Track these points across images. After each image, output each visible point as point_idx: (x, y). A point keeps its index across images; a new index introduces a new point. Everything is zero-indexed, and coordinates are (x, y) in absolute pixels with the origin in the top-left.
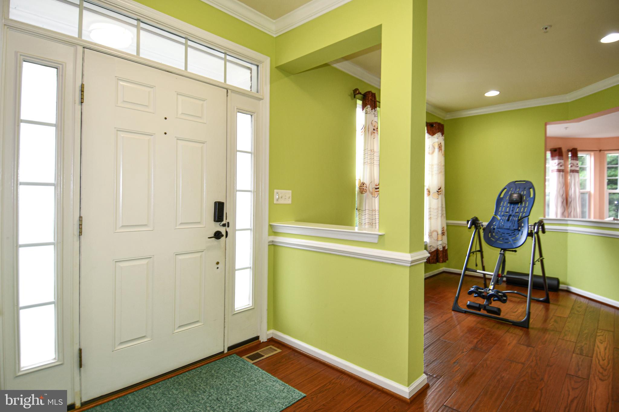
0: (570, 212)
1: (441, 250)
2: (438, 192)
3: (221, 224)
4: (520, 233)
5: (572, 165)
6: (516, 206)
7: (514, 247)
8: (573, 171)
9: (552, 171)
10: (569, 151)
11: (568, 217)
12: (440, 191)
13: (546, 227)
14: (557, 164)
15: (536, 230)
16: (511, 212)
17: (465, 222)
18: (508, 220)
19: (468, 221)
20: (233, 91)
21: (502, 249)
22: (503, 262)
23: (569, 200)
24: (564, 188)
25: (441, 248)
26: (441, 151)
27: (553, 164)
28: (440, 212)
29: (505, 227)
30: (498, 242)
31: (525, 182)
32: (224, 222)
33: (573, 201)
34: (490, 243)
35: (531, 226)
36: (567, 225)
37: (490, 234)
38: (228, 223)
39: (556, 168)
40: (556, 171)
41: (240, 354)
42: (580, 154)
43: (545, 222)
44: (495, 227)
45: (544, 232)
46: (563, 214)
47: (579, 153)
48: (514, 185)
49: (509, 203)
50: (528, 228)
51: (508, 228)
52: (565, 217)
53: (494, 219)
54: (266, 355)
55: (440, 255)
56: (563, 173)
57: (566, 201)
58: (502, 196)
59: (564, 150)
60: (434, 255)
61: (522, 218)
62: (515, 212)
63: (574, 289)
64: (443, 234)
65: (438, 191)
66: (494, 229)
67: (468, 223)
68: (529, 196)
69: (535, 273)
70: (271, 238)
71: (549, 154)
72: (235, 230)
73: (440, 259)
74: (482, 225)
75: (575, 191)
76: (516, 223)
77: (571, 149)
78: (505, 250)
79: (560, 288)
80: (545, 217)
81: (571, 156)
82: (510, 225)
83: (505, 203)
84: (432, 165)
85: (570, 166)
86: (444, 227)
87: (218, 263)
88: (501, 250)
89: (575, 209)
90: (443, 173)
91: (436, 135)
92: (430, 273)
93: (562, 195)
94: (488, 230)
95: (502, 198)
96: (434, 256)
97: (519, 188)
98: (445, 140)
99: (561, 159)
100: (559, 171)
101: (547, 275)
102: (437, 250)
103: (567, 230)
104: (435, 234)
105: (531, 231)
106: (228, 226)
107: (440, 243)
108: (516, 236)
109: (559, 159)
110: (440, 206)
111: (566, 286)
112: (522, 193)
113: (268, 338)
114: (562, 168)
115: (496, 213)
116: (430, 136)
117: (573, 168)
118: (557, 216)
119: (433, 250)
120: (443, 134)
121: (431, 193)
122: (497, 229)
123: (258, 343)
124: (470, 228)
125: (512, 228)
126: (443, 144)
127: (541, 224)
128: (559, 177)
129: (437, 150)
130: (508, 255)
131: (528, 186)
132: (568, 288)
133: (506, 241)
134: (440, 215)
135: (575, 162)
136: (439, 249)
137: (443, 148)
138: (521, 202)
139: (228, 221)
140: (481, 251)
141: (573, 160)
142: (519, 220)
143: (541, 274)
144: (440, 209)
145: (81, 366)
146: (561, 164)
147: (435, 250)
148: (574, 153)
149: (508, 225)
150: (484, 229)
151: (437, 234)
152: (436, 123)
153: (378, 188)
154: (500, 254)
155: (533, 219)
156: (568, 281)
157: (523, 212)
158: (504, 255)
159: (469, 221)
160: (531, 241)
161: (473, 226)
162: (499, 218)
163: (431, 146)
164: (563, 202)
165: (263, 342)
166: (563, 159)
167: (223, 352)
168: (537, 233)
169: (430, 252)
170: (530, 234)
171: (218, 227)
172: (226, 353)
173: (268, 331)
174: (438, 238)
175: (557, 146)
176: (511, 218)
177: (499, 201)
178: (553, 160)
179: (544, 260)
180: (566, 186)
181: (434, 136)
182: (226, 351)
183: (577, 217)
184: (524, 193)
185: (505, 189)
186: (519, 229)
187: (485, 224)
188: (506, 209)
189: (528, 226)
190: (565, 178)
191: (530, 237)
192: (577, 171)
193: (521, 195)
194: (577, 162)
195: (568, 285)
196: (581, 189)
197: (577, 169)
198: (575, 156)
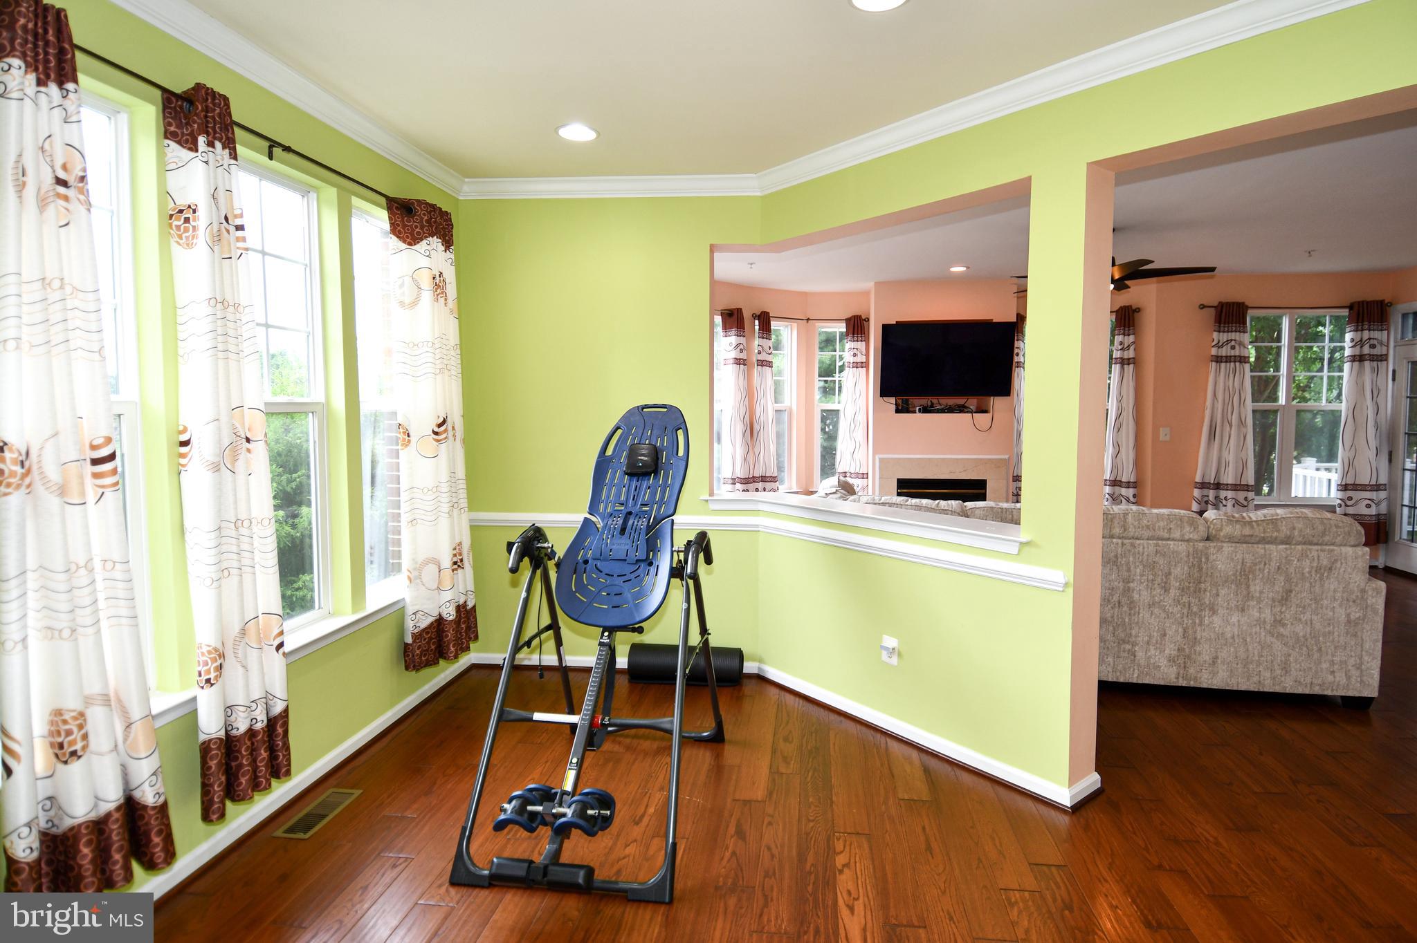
1: (451, 618)
2: (436, 433)
4: (653, 569)
5: (760, 348)
6: (645, 485)
7: (638, 619)
8: (762, 364)
9: (725, 362)
10: (755, 317)
12: (446, 430)
14: (733, 345)
15: (689, 568)
16: (631, 504)
18: (623, 530)
19: (510, 548)
21: (605, 629)
23: (756, 427)
24: (747, 400)
25: (450, 613)
26: (442, 300)
27: (726, 344)
28: (445, 498)
29: (614, 555)
30: (595, 604)
31: (665, 410)
33: (762, 431)
35: (678, 552)
36: (756, 512)
37: (574, 576)
39: (733, 354)
40: (732, 361)
42: (774, 325)
44: (591, 553)
45: (708, 558)
47: (771, 322)
49: (626, 474)
50: (672, 558)
51: (622, 556)
53: (587, 527)
55: (450, 634)
56: (745, 368)
57: (751, 431)
58: (609, 452)
59: (747, 315)
60: (431, 638)
61: (657, 522)
62: (640, 502)
63: (774, 674)
64: (457, 564)
65: (436, 430)
66: (586, 562)
67: (509, 554)
68: (675, 452)
71: (718, 319)
73: (449, 649)
74: (554, 553)
75: (766, 409)
76: (643, 538)
77: (758, 314)
78: (613, 631)
79: (745, 671)
81: (760, 330)
82: (627, 547)
83: (616, 475)
85: (756, 352)
86: (460, 544)
88: (603, 633)
90: (456, 370)
91: (423, 246)
92: (426, 687)
94: (573, 563)
95: (611, 457)
96: (428, 643)
97: (652, 431)
98: (457, 264)
99: (740, 336)
100: (738, 362)
102: (440, 620)
103: (757, 526)
104: (430, 572)
105: (680, 561)
107: (448, 596)
108: (642, 580)
109: (736, 336)
110: (444, 477)
111: (756, 665)
112: (659, 445)
114: (743, 356)
115: (593, 508)
116: (404, 246)
117: (763, 357)
119: (424, 623)
120: (448, 243)
121: (413, 439)
122: (595, 562)
124: (516, 566)
125: (634, 556)
126: (450, 274)
127: (702, 543)
128: (738, 376)
129: (427, 296)
131: (672, 420)
132: (759, 669)
133: (616, 600)
134: (445, 508)
135: (767, 343)
136: (445, 616)
137: (451, 290)
138: (656, 472)
140: (554, 626)
141: (763, 338)
142: (649, 528)
144: (445, 488)
146: (741, 347)
147: (432, 624)
148: (764, 320)
149: (623, 547)
150: (558, 565)
151: (438, 570)
153: (112, 457)
154: (601, 644)
156: (762, 651)
157: (661, 502)
159: (514, 544)
160: (679, 594)
161: (526, 560)
162: (598, 525)
163: (407, 281)
164: (744, 434)
166: (744, 336)
168: (693, 575)
169: (416, 631)
170: (676, 574)
174: (440, 582)
175: (733, 305)
176: (631, 522)
177: (602, 465)
178: (725, 336)
180: (750, 396)
181: (417, 247)
184: (662, 441)
185: (617, 428)
186: (649, 560)
187: (560, 552)
188: (619, 494)
189: (672, 552)
190: (749, 377)
191: (678, 580)
192: (769, 364)
193: (655, 447)
194: (770, 343)
195: (761, 661)
196: (776, 402)
197: (769, 358)
198: (766, 329)
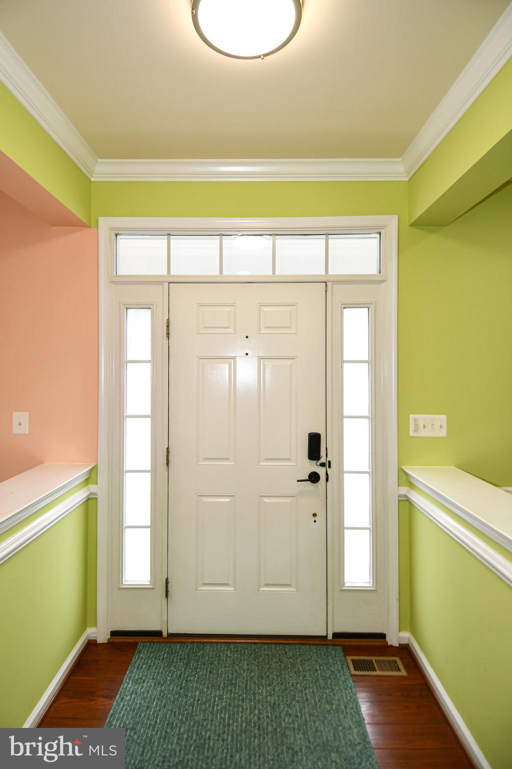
3: (318, 464)
20: (335, 282)
32: (323, 460)
38: (329, 462)
41: (347, 650)
54: (379, 670)
70: (403, 490)
72: (341, 472)
87: (315, 515)
106: (330, 467)
113: (402, 643)
123: (382, 644)
139: (328, 459)
145: (167, 596)
165: (391, 646)
167: (326, 637)
171: (313, 467)
172: (330, 640)
173: (399, 631)
182: (330, 637)
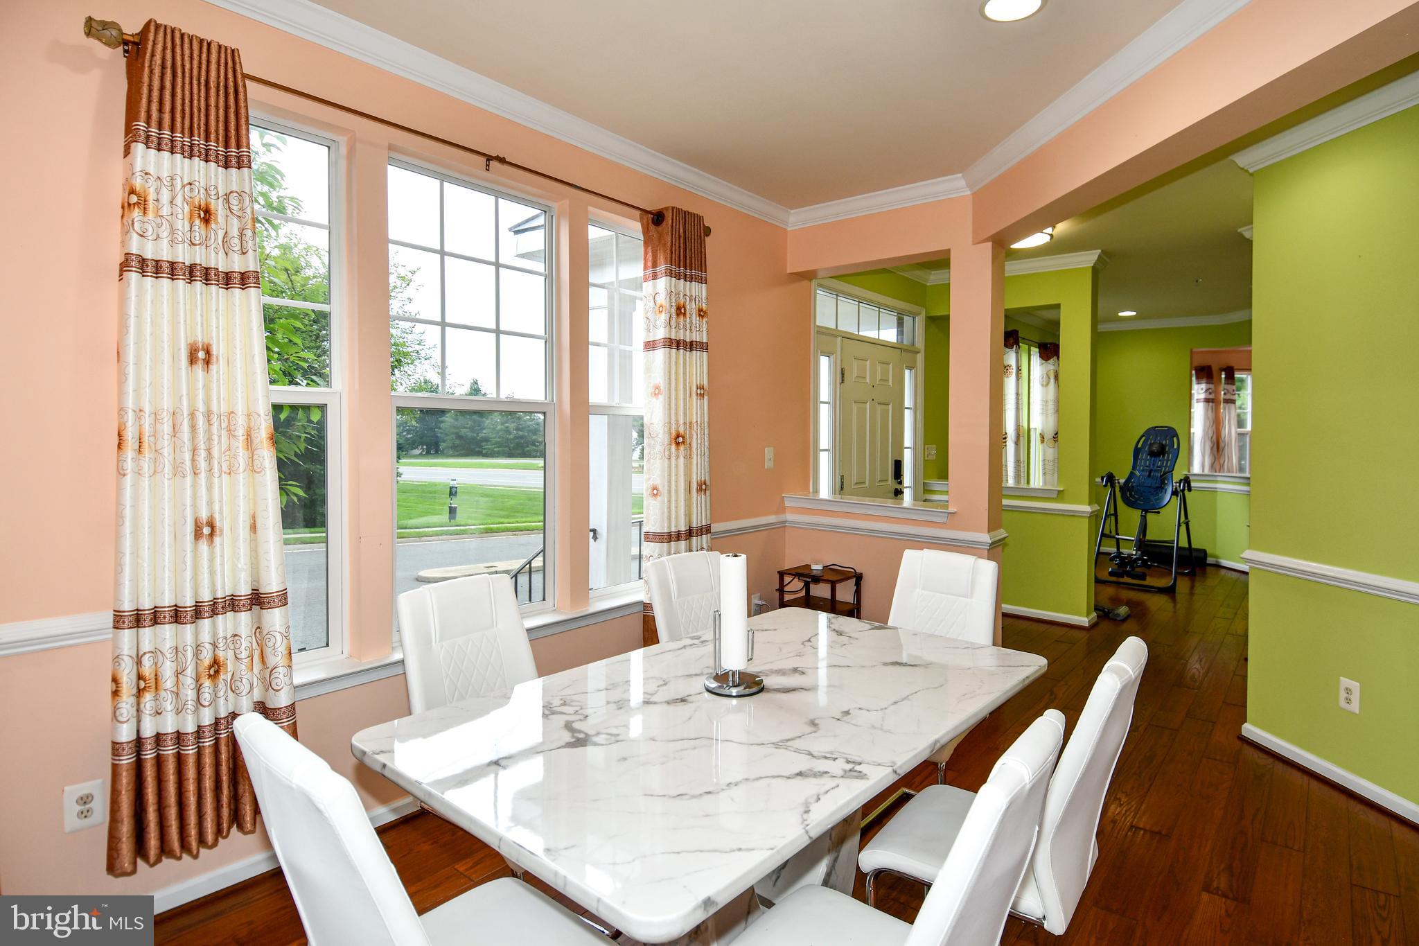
0: (1222, 462)
2: (1054, 438)
3: (898, 482)
4: (1164, 491)
5: (1226, 391)
6: (1158, 459)
7: (1157, 507)
8: (1227, 401)
9: (1198, 401)
10: (1222, 370)
11: (1220, 472)
13: (1193, 484)
14: (1204, 391)
15: (1181, 488)
16: (1152, 466)
17: (1099, 480)
18: (1149, 476)
19: (1102, 479)
22: (1143, 528)
23: (1222, 444)
24: (1214, 427)
27: (1199, 390)
29: (1146, 485)
30: (1138, 502)
31: (1167, 428)
33: (1226, 447)
34: (1130, 503)
35: (1176, 483)
36: (1216, 482)
37: (1128, 493)
39: (1202, 396)
40: (1202, 400)
42: (1237, 375)
43: (1191, 478)
44: (1134, 484)
45: (1190, 489)
46: (1212, 466)
47: (1236, 373)
48: (1152, 432)
49: (1148, 454)
50: (1173, 486)
51: (1149, 485)
52: (1216, 472)
53: (1132, 475)
56: (1214, 404)
57: (1217, 447)
58: (1140, 446)
59: (1215, 369)
61: (1165, 473)
62: (1156, 466)
63: (1225, 563)
65: (1054, 436)
66: (1133, 487)
67: (1103, 480)
68: (1172, 446)
69: (1180, 545)
71: (1194, 375)
72: (904, 485)
74: (1119, 483)
75: (1230, 431)
76: (1158, 479)
77: (1224, 367)
78: (1146, 511)
79: (1208, 562)
80: (1189, 471)
81: (1225, 378)
82: (1151, 482)
83: (1143, 456)
84: (1047, 401)
85: (1223, 393)
88: (1142, 512)
89: (1230, 458)
91: (1051, 361)
93: (1212, 438)
94: (1125, 488)
95: (1140, 448)
97: (1161, 437)
99: (1210, 383)
100: (1207, 400)
101: (1193, 546)
103: (1216, 488)
105: (1176, 489)
106: (901, 483)
108: (1159, 494)
109: (1207, 383)
111: (1214, 559)
112: (1164, 443)
114: (1211, 397)
115: (1134, 467)
116: (1044, 362)
117: (1228, 397)
118: (1203, 471)
121: (1045, 440)
122: (1137, 487)
124: (1106, 486)
125: (1154, 486)
127: (1187, 481)
128: (1206, 411)
129: (1052, 380)
130: (1151, 517)
131: (1171, 433)
132: (1217, 562)
133: (1148, 500)
135: (1230, 387)
138: (1164, 453)
140: (1116, 515)
141: (1228, 384)
142: (1161, 476)
143: (1187, 546)
146: (1210, 391)
148: (1230, 372)
149: (1149, 482)
150: (1121, 487)
152: (1051, 344)
154: (1141, 516)
155: (1178, 474)
156: (1218, 553)
157: (1166, 466)
158: (1145, 517)
159: (1104, 477)
160: (1176, 502)
161: (1109, 484)
162: (1137, 473)
163: (1045, 375)
164: (1212, 448)
166: (1212, 383)
168: (1183, 491)
170: (1175, 493)
171: (896, 484)
175: (1205, 363)
176: (1152, 474)
177: (1137, 451)
178: (1198, 384)
179: (1190, 523)
180: (1216, 425)
181: (1049, 362)
183: (1233, 472)
184: (1166, 441)
185: (1142, 437)
186: (1161, 488)
187: (1122, 481)
188: (1145, 463)
189: (1172, 483)
190: (1216, 411)
191: (1175, 496)
192: (1233, 402)
193: (1162, 445)
194: (1234, 387)
195: (1217, 557)
196: (1239, 427)
197: (1233, 397)
198: (1230, 378)
